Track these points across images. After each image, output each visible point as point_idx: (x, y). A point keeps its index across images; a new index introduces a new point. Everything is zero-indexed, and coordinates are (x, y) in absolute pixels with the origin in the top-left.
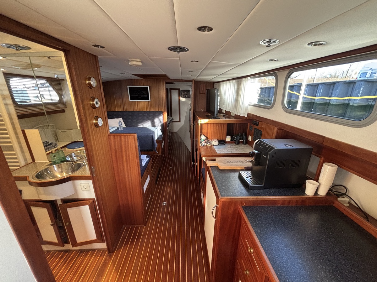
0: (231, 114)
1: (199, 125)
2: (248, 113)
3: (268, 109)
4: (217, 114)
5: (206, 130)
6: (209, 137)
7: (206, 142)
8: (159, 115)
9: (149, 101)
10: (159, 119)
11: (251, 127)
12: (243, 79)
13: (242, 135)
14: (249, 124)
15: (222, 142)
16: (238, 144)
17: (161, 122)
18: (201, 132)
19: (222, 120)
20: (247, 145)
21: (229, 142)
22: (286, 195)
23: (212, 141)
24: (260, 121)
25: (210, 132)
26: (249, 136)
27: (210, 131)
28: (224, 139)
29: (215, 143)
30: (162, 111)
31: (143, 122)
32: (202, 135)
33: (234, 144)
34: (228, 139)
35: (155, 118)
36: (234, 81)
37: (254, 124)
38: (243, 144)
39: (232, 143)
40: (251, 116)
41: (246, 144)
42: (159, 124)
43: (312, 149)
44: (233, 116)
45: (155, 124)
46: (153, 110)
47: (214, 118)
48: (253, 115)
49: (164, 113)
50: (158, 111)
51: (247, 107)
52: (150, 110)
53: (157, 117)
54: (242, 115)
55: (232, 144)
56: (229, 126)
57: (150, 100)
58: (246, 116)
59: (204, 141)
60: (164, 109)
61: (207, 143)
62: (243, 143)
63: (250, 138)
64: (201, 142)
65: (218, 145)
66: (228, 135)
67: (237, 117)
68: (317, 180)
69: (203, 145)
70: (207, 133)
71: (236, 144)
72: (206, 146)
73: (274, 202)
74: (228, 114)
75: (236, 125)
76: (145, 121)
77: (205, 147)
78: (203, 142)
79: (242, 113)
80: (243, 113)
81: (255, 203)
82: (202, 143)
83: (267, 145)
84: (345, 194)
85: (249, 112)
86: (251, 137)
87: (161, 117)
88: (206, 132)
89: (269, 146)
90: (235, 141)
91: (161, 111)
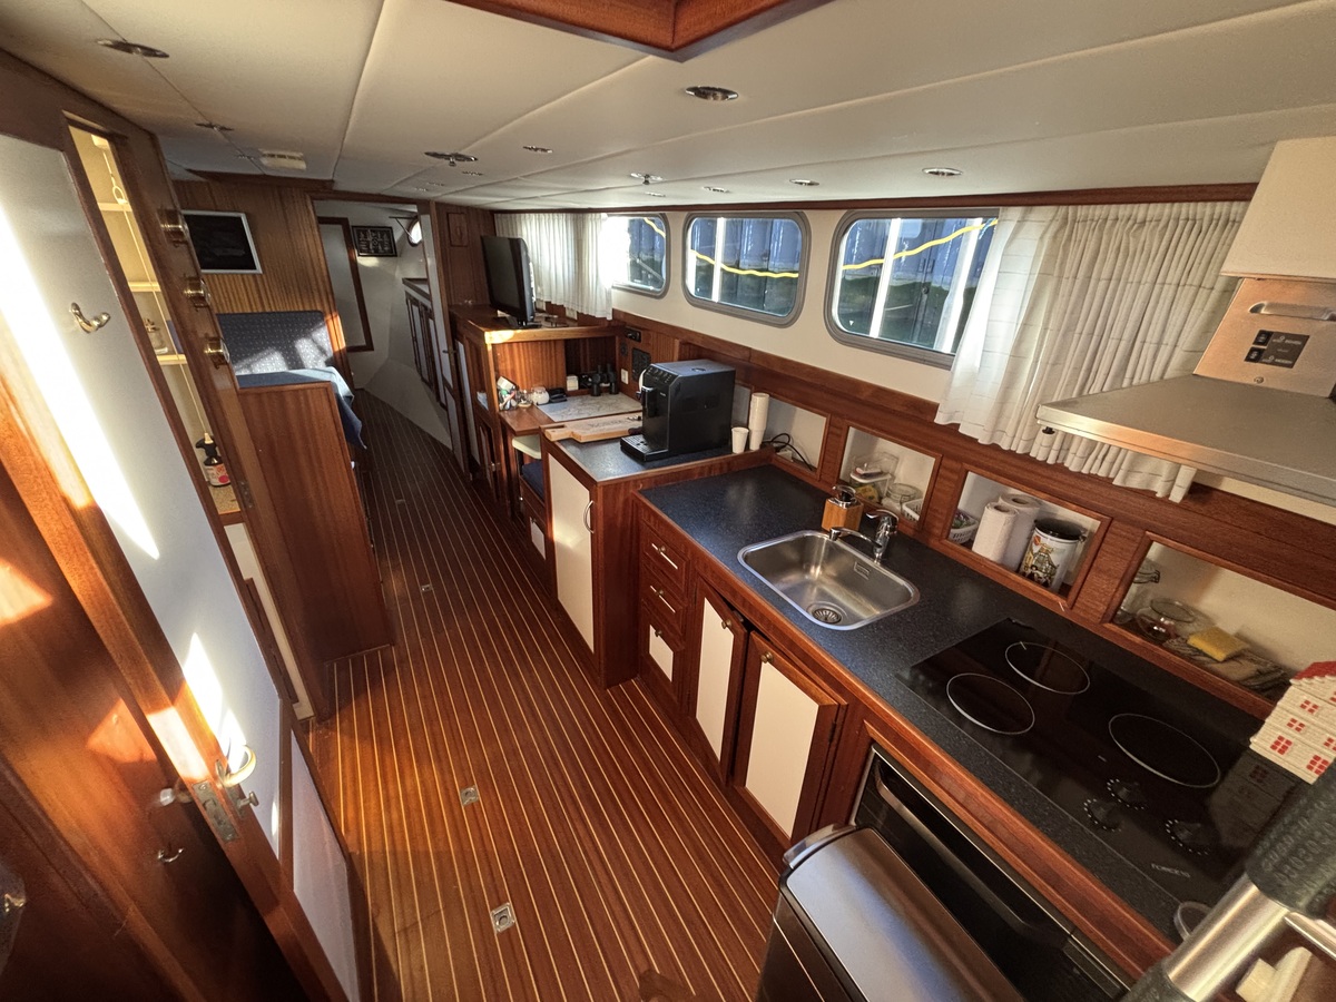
0: (567, 313)
1: (490, 348)
2: (613, 310)
3: (656, 297)
4: (533, 314)
5: (508, 362)
6: (519, 384)
7: (514, 398)
8: (313, 326)
9: (254, 275)
10: (314, 342)
11: (623, 345)
12: (589, 216)
13: (605, 371)
14: (617, 338)
15: (558, 394)
16: (599, 395)
17: (322, 351)
18: (497, 370)
19: (545, 332)
20: (620, 395)
21: (574, 394)
22: (704, 458)
23: (530, 392)
24: (643, 329)
25: (521, 368)
26: (623, 371)
27: (520, 363)
28: (561, 386)
29: (540, 397)
30: (319, 308)
31: (246, 357)
32: (501, 379)
33: (589, 397)
34: (572, 384)
35: (296, 338)
36: (562, 217)
37: (631, 337)
38: (611, 393)
39: (583, 394)
40: (622, 316)
41: (616, 393)
42: (317, 359)
43: (733, 372)
44: (572, 320)
45: (300, 359)
46: (281, 308)
47: (521, 327)
48: (626, 314)
49: (329, 317)
50: (305, 312)
51: (609, 294)
52: (268, 310)
53: (306, 335)
54: (598, 315)
55: (584, 397)
56: (569, 344)
57: (259, 270)
58: (610, 318)
59: (509, 396)
60: (325, 300)
61: (519, 401)
62: (609, 391)
63: (625, 377)
64: (501, 400)
65: (550, 402)
66: (569, 372)
67: (584, 320)
68: (747, 426)
69: (508, 406)
70: (513, 371)
71: (593, 395)
72: (518, 408)
73: (688, 472)
74: (555, 312)
75: (585, 345)
76: (257, 352)
77: (515, 413)
78: (507, 398)
79: (599, 308)
80: (601, 311)
81: (657, 480)
82: (505, 400)
83: (664, 372)
84: (787, 444)
85: (616, 308)
86: (627, 373)
87: (321, 335)
88: (509, 367)
89: (669, 374)
90: (590, 387)
91: (316, 311)
